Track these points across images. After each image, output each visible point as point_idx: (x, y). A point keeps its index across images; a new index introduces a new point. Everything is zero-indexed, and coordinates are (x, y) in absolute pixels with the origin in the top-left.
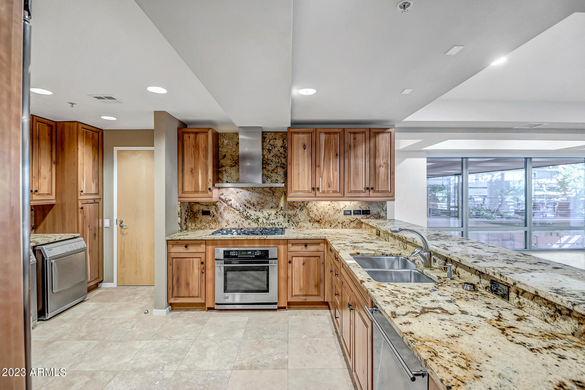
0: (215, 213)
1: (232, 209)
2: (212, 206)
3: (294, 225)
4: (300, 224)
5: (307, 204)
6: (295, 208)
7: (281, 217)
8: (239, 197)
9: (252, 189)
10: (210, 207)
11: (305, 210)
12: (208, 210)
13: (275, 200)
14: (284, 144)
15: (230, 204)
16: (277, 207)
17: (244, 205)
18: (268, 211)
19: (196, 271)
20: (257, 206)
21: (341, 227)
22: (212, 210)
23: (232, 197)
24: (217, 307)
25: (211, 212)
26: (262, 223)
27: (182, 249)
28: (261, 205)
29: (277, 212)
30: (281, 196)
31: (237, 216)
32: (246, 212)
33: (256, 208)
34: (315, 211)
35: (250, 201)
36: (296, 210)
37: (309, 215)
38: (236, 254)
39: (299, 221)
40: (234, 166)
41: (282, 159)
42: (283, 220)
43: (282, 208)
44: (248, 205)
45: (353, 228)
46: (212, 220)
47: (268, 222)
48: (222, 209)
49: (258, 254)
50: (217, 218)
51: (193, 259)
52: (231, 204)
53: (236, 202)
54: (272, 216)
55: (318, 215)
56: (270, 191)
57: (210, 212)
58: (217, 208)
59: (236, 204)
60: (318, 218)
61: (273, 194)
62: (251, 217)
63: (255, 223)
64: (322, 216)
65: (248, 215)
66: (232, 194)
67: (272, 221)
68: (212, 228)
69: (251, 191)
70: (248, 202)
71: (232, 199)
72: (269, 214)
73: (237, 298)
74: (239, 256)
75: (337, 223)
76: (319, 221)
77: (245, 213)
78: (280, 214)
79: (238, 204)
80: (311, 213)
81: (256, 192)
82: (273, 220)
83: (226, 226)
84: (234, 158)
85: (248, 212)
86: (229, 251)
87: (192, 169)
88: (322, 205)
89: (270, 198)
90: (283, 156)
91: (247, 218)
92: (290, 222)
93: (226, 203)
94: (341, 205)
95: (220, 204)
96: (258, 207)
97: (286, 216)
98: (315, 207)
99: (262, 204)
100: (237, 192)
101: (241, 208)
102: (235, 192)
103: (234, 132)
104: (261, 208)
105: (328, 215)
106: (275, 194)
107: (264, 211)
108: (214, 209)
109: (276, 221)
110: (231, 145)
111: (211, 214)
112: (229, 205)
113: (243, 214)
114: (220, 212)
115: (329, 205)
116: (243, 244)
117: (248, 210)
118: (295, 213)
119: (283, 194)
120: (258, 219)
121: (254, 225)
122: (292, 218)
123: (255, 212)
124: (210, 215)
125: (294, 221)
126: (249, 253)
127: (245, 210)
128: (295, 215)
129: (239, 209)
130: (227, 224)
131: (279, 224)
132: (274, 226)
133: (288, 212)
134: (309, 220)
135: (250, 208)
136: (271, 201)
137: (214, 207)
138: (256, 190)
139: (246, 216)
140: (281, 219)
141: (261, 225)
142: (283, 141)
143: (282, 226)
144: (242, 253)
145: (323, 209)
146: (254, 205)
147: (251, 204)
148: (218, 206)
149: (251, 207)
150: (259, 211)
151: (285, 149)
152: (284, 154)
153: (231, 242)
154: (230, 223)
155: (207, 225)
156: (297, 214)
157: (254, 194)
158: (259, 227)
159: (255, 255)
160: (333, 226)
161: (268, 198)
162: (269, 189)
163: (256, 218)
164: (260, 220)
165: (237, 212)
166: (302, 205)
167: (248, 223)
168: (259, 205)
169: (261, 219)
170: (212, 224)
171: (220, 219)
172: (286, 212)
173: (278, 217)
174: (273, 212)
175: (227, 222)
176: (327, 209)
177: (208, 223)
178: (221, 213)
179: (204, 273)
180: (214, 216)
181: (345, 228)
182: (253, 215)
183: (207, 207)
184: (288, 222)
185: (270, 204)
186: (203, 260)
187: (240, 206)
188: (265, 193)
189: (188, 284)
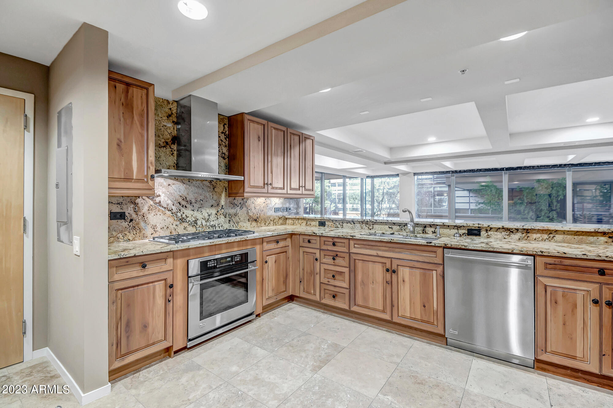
0: (134, 216)
1: (161, 208)
2: (129, 204)
3: (234, 225)
4: (240, 224)
5: (246, 202)
6: (236, 207)
7: (222, 217)
8: (172, 192)
9: (189, 181)
10: (125, 207)
11: (245, 209)
12: (122, 211)
13: (215, 197)
14: (225, 130)
15: (157, 201)
16: (218, 205)
17: (179, 203)
18: (208, 211)
19: (160, 301)
20: (195, 205)
21: (273, 224)
22: (129, 210)
23: (161, 191)
24: (190, 344)
25: (127, 214)
26: (201, 226)
27: (135, 271)
28: (199, 204)
29: (218, 212)
30: (222, 192)
31: (169, 218)
32: (181, 213)
33: (193, 206)
34: (253, 209)
35: (186, 198)
36: (237, 209)
37: (248, 213)
38: (214, 264)
39: (239, 221)
40: (164, 147)
41: (223, 148)
42: (224, 220)
43: (222, 206)
44: (183, 203)
45: (281, 225)
46: (128, 226)
47: (208, 224)
48: (145, 209)
49: (238, 259)
50: (138, 224)
51: (154, 284)
52: (160, 202)
53: (166, 199)
54: (213, 217)
55: (255, 213)
56: (210, 186)
57: (125, 215)
58: (136, 207)
59: (168, 202)
60: (255, 217)
61: (214, 189)
62: (188, 219)
63: (193, 226)
64: (259, 214)
65: (183, 216)
66: (160, 187)
67: (212, 223)
68: (129, 240)
69: (187, 184)
70: (183, 199)
71: (161, 194)
72: (209, 214)
73: (218, 320)
74: (218, 266)
75: (270, 221)
76: (256, 220)
77: (179, 214)
78: (220, 214)
79: (169, 202)
80: (249, 211)
81: (194, 186)
82: (213, 221)
83: (152, 234)
84: (164, 136)
85: (183, 213)
86: (207, 261)
87: (121, 141)
88: (258, 203)
89: (211, 194)
90: (224, 144)
91: (182, 220)
92: (231, 222)
93: (152, 199)
94: (272, 203)
95: (143, 201)
96: (197, 206)
97: (227, 215)
98: (253, 204)
99: (201, 201)
100: (169, 185)
101: (174, 208)
102: (165, 184)
103: (164, 99)
104: (200, 206)
105: (263, 212)
106: (215, 189)
107: (204, 211)
108: (132, 209)
109: (216, 223)
110: (160, 115)
111: (126, 218)
112: (156, 203)
113: (176, 215)
114: (142, 213)
115: (264, 203)
116: (220, 249)
117: (183, 210)
118: (235, 212)
119: (224, 190)
120: (196, 222)
121: (192, 230)
122: (233, 218)
123: (192, 212)
124: (124, 219)
125: (234, 221)
126: (229, 259)
127: (180, 210)
128: (236, 215)
129: (171, 209)
130: (153, 232)
131: (219, 225)
132: (214, 229)
133: (230, 211)
134: (248, 219)
135: (186, 207)
136: (211, 198)
137: (132, 206)
138: (194, 183)
139: (180, 217)
140: (222, 219)
141: (200, 229)
142: (224, 126)
143: (223, 228)
144: (222, 261)
145: (259, 207)
146: (191, 203)
147: (187, 201)
148: (140, 205)
149: (187, 205)
150: (198, 210)
151: (225, 137)
152: (225, 143)
153: (207, 249)
154: (158, 229)
155: (120, 236)
156: (237, 213)
157: (191, 188)
158: (197, 232)
159: (235, 261)
160: (267, 224)
161: (208, 194)
162: (209, 183)
163: (194, 219)
164: (199, 223)
165: (169, 213)
166: (242, 203)
167: (183, 228)
168: (197, 202)
169: (200, 221)
170: (128, 234)
171: (142, 224)
172: (227, 211)
173: (219, 217)
174: (213, 211)
175: (154, 227)
176: (262, 206)
177: (121, 232)
178: (145, 215)
179: (172, 301)
180: (131, 220)
181: (276, 225)
182: (190, 216)
183: (119, 206)
184: (229, 223)
185: (210, 201)
186: (170, 282)
187: (173, 205)
188: (205, 188)
189: (145, 327)
